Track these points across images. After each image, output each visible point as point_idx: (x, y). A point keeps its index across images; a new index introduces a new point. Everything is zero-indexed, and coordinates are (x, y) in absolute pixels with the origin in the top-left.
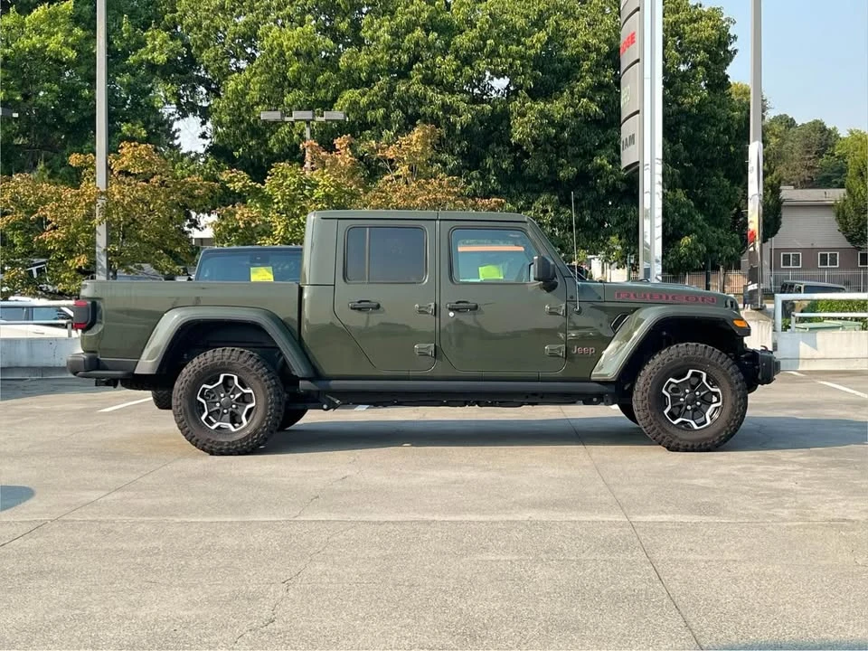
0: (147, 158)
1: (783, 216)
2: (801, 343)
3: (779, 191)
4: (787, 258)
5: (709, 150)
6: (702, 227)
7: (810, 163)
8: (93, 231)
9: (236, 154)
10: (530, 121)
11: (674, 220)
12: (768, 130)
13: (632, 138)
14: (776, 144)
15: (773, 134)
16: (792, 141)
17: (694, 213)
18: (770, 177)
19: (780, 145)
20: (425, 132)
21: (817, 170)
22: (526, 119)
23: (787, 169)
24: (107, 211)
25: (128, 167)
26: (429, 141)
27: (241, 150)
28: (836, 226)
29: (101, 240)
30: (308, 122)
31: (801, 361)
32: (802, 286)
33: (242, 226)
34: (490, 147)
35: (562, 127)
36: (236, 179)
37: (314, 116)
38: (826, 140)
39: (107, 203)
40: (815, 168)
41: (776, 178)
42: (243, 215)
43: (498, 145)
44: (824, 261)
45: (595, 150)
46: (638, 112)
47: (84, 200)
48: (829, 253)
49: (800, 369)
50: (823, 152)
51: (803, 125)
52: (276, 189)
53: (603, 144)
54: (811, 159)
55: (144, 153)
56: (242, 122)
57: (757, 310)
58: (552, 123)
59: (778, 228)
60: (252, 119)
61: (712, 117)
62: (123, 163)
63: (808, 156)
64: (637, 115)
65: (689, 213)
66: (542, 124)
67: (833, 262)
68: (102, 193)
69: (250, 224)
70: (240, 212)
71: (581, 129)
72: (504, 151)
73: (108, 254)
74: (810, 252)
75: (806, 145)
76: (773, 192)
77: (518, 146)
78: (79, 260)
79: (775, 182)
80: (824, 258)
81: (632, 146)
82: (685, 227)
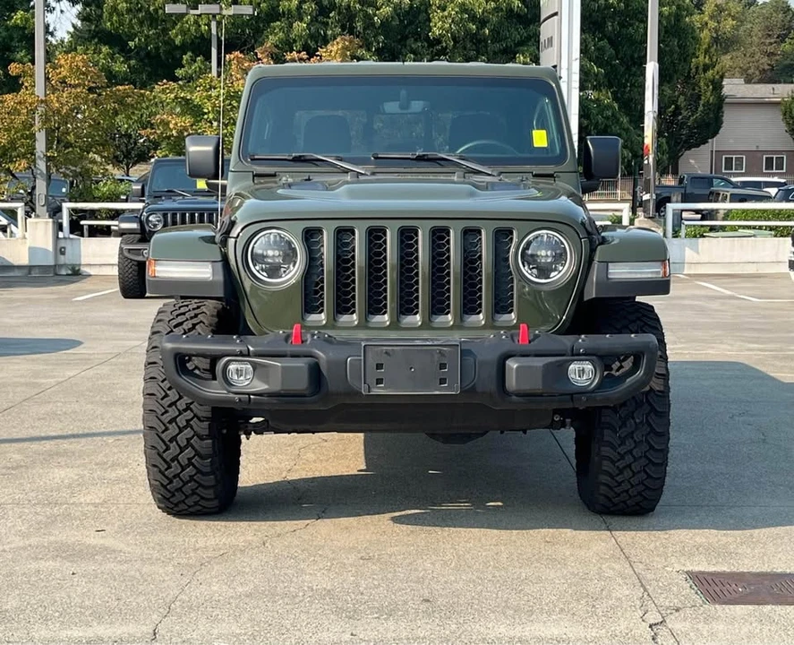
0: (84, 69)
1: (725, 115)
2: (687, 249)
3: (721, 87)
4: (729, 161)
5: (636, 48)
6: (627, 130)
7: (770, 49)
8: (32, 136)
9: (131, 44)
10: (450, 15)
11: (598, 122)
12: (724, 10)
13: (550, 40)
14: (733, 27)
15: (729, 15)
16: (750, 22)
17: (618, 116)
18: (711, 71)
19: (736, 28)
20: (344, 43)
21: (778, 57)
22: (446, 13)
23: (745, 55)
24: (46, 120)
25: (65, 77)
26: (348, 53)
27: (137, 39)
28: (783, 127)
29: (40, 146)
30: (214, 16)
31: (686, 265)
32: (729, 194)
33: (175, 134)
34: (408, 42)
35: (482, 23)
36: (168, 91)
37: (221, 8)
38: (790, 22)
39: (46, 111)
40: (776, 55)
41: (718, 73)
42: (176, 124)
43: (416, 40)
44: (769, 166)
45: (515, 47)
46: (556, 14)
47: (27, 108)
48: (775, 156)
49: (685, 272)
50: (786, 36)
51: (765, 3)
52: (206, 100)
53: (523, 41)
54: (771, 44)
55: (81, 64)
56: (140, 10)
57: (649, 218)
58: (473, 18)
59: (720, 127)
60: (152, 8)
61: (640, 13)
62: (60, 73)
63: (768, 41)
64: (555, 17)
65: (613, 115)
66: (461, 19)
67: (780, 167)
68: (42, 101)
69: (183, 133)
70: (173, 122)
71: (500, 23)
72: (423, 47)
73: (49, 159)
74: (753, 155)
75: (767, 27)
76: (714, 89)
77: (438, 41)
78: (20, 165)
79: (717, 77)
80: (769, 161)
81: (550, 49)
82: (609, 130)
